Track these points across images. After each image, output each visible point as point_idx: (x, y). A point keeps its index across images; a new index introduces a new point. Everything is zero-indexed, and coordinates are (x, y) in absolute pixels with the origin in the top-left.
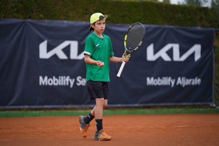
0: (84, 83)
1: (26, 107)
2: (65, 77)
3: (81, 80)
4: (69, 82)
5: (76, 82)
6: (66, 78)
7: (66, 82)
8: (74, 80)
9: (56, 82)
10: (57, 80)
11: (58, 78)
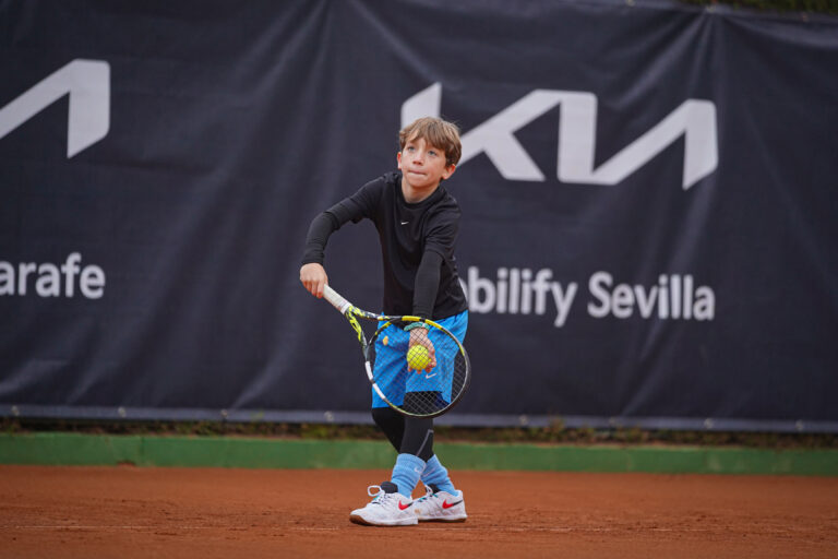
0: (623, 307)
1: (329, 417)
2: (527, 274)
3: (610, 290)
4: (549, 296)
5: (584, 298)
6: (533, 279)
7: (534, 294)
8: (572, 289)
9: (482, 295)
10: (487, 285)
11: (495, 280)
